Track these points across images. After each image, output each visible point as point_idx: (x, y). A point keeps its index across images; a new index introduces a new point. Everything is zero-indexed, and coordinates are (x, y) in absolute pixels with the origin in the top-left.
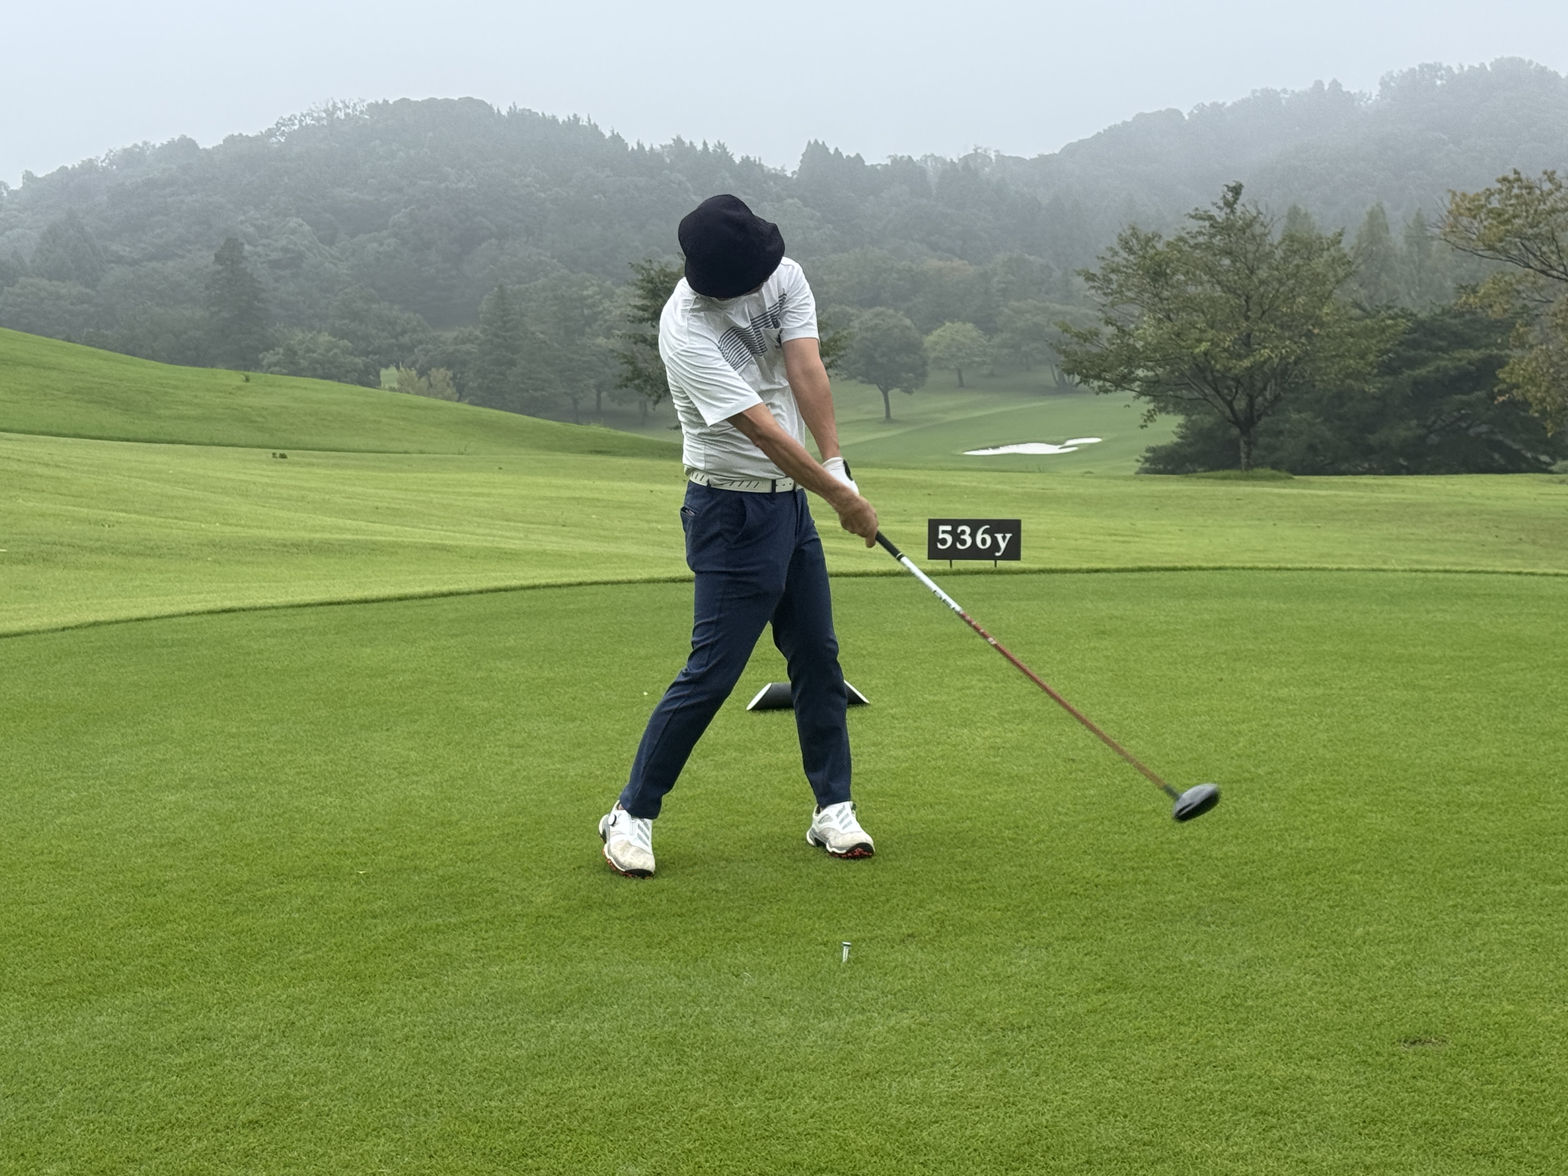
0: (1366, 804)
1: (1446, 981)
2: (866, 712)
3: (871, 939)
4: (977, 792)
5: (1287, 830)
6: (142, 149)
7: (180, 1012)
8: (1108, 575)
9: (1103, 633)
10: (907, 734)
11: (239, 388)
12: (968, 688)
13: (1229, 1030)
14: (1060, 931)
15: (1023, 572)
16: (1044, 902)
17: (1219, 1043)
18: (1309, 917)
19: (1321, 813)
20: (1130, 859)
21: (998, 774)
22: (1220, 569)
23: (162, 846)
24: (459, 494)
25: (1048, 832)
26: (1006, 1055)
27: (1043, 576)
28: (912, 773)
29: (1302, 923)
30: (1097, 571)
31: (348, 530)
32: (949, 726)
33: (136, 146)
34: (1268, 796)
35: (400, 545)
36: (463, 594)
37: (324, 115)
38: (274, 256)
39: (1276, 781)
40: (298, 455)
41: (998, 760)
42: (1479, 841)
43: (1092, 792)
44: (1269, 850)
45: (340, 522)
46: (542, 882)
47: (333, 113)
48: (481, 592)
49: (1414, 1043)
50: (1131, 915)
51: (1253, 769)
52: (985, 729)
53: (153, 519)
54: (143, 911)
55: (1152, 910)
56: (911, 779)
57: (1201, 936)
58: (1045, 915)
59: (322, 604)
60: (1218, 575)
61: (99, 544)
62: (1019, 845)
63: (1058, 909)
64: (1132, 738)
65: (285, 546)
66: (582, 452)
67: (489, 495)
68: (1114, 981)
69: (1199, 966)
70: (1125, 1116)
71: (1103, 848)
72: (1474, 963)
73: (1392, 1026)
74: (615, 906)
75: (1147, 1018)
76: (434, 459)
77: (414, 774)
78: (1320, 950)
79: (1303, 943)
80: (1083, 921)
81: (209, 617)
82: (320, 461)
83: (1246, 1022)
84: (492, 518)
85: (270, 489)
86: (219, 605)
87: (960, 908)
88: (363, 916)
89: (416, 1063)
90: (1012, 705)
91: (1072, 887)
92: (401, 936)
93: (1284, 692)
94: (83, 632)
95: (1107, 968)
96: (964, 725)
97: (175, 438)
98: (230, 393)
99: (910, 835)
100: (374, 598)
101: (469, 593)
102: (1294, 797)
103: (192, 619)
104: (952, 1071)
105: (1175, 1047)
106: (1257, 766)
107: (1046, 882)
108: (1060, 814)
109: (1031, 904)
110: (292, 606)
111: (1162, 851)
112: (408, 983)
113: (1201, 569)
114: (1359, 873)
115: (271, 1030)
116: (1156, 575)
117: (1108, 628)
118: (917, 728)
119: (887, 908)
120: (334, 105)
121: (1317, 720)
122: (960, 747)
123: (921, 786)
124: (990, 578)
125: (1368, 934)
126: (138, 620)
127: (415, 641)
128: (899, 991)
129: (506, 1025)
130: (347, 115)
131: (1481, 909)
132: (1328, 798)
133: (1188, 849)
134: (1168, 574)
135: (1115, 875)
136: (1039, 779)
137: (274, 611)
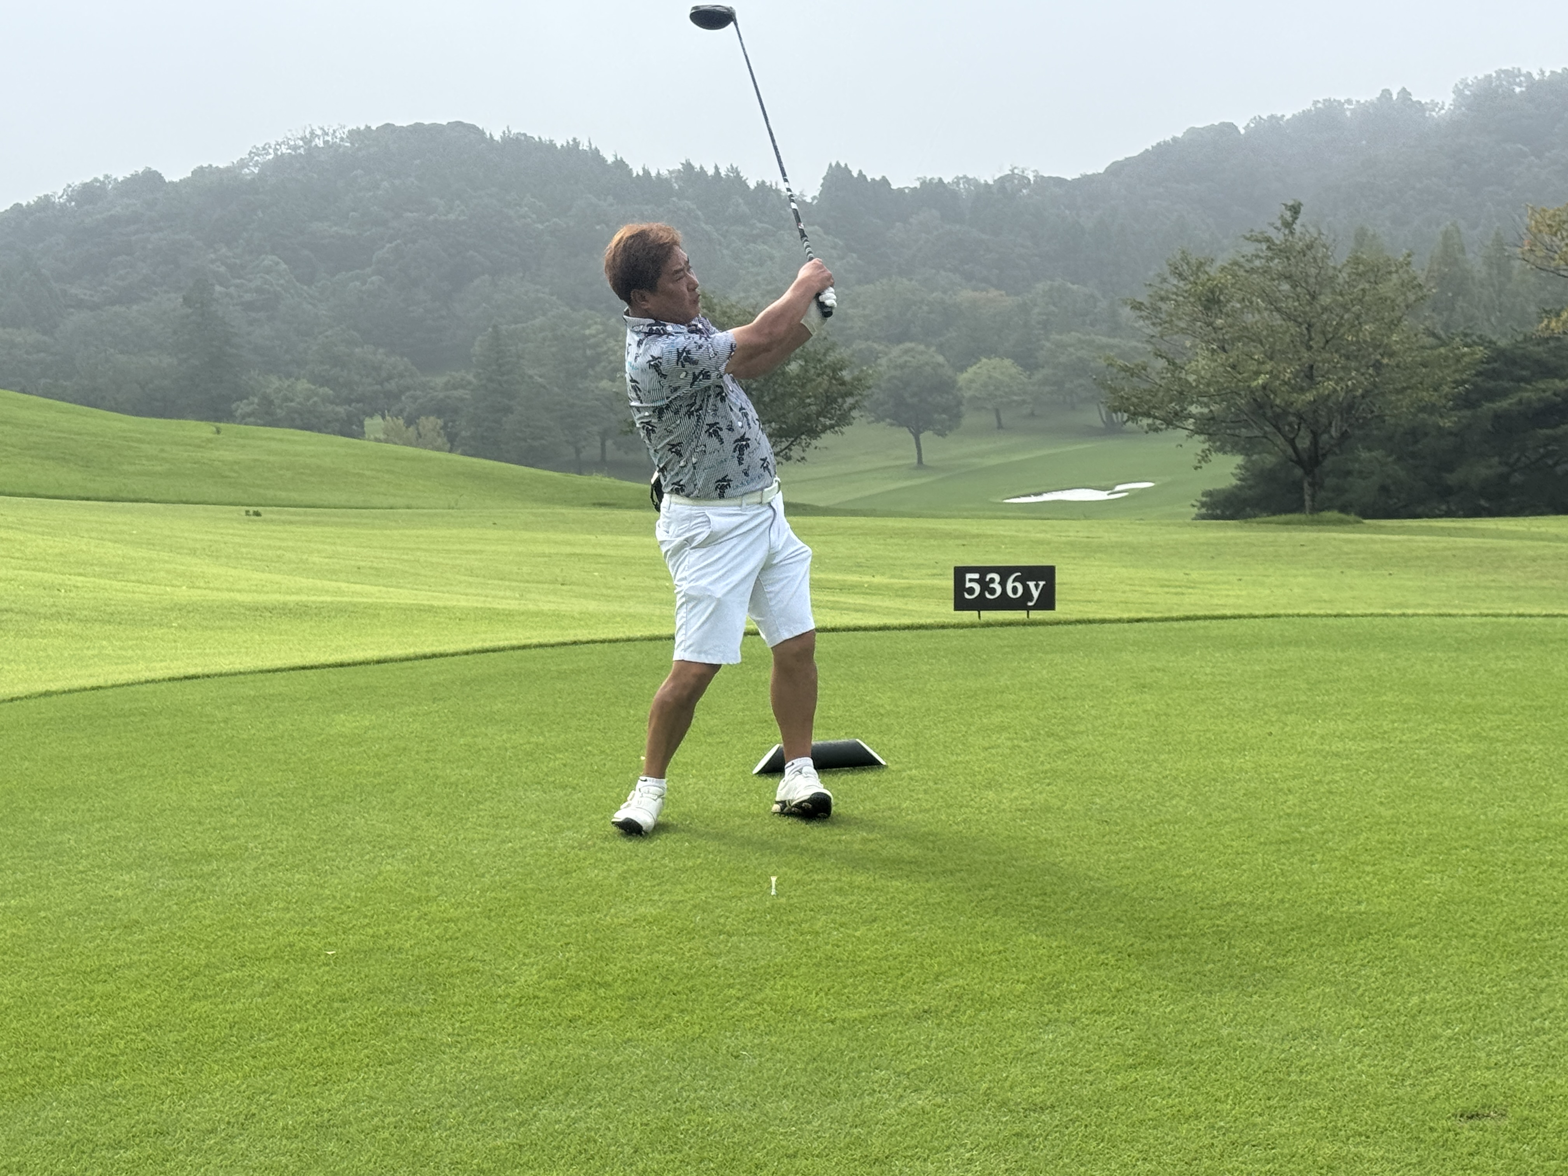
0: (1426, 864)
1: (1508, 1051)
2: (884, 776)
3: (883, 1016)
5: (1337, 893)
6: (103, 183)
7: (130, 1105)
8: (1152, 625)
9: (1144, 686)
10: (927, 797)
11: (209, 441)
12: (993, 747)
13: (1270, 1107)
14: (1088, 1004)
15: (1058, 623)
16: (1072, 973)
17: (1259, 1119)
18: (1360, 985)
19: (1375, 874)
20: (1167, 927)
21: (1025, 839)
22: (1272, 616)
23: (114, 929)
24: (448, 551)
25: (1078, 899)
26: (1028, 1136)
27: (1080, 627)
29: (1353, 991)
30: (1139, 620)
31: (327, 591)
32: (973, 788)
33: (96, 180)
34: (1319, 857)
35: (383, 607)
36: (447, 655)
37: (301, 143)
38: (248, 297)
39: (1327, 841)
40: (272, 512)
41: (1025, 823)
42: (1546, 901)
43: (1127, 856)
44: (1318, 915)
45: (319, 583)
46: (527, 961)
47: (311, 141)
48: (467, 653)
49: (1471, 1117)
50: (1167, 986)
51: (1303, 829)
52: (1012, 790)
53: (115, 583)
54: (92, 999)
55: (1189, 981)
56: (930, 845)
57: (1242, 1007)
58: (1074, 987)
59: (293, 669)
60: (1270, 623)
61: (54, 610)
63: (1087, 981)
65: (257, 609)
66: (584, 505)
67: (481, 552)
68: (1146, 1057)
69: (1239, 1040)
71: (1137, 915)
72: (1539, 1031)
73: (1448, 1099)
74: (606, 985)
75: (1180, 1096)
76: (423, 515)
77: (389, 847)
78: (1371, 1020)
79: (1352, 1013)
80: (1114, 993)
81: (170, 684)
82: (298, 518)
83: (1289, 1098)
84: (484, 577)
85: (244, 550)
86: (182, 672)
87: (980, 983)
88: (332, 1000)
89: (384, 1155)
90: (1042, 764)
91: (1103, 957)
92: (372, 1021)
93: (1338, 746)
94: (32, 703)
95: (1139, 1042)
96: (989, 786)
97: (140, 496)
98: (199, 447)
100: (350, 661)
101: (453, 655)
102: (1347, 858)
103: (151, 686)
104: (968, 1155)
106: (1307, 826)
108: (1091, 879)
109: (1058, 976)
110: (261, 672)
111: (1202, 917)
112: (379, 1069)
113: (1252, 616)
114: (1415, 937)
115: (229, 1123)
116: (1201, 623)
117: (1148, 680)
118: (937, 790)
119: (901, 982)
120: (312, 133)
121: (1375, 776)
123: (940, 851)
124: (1022, 630)
125: (1424, 1001)
126: (93, 689)
127: (393, 706)
128: (914, 1070)
129: (484, 1113)
130: (326, 142)
131: (1548, 974)
132: (1385, 858)
133: (1231, 915)
135: (1150, 943)
137: (242, 677)
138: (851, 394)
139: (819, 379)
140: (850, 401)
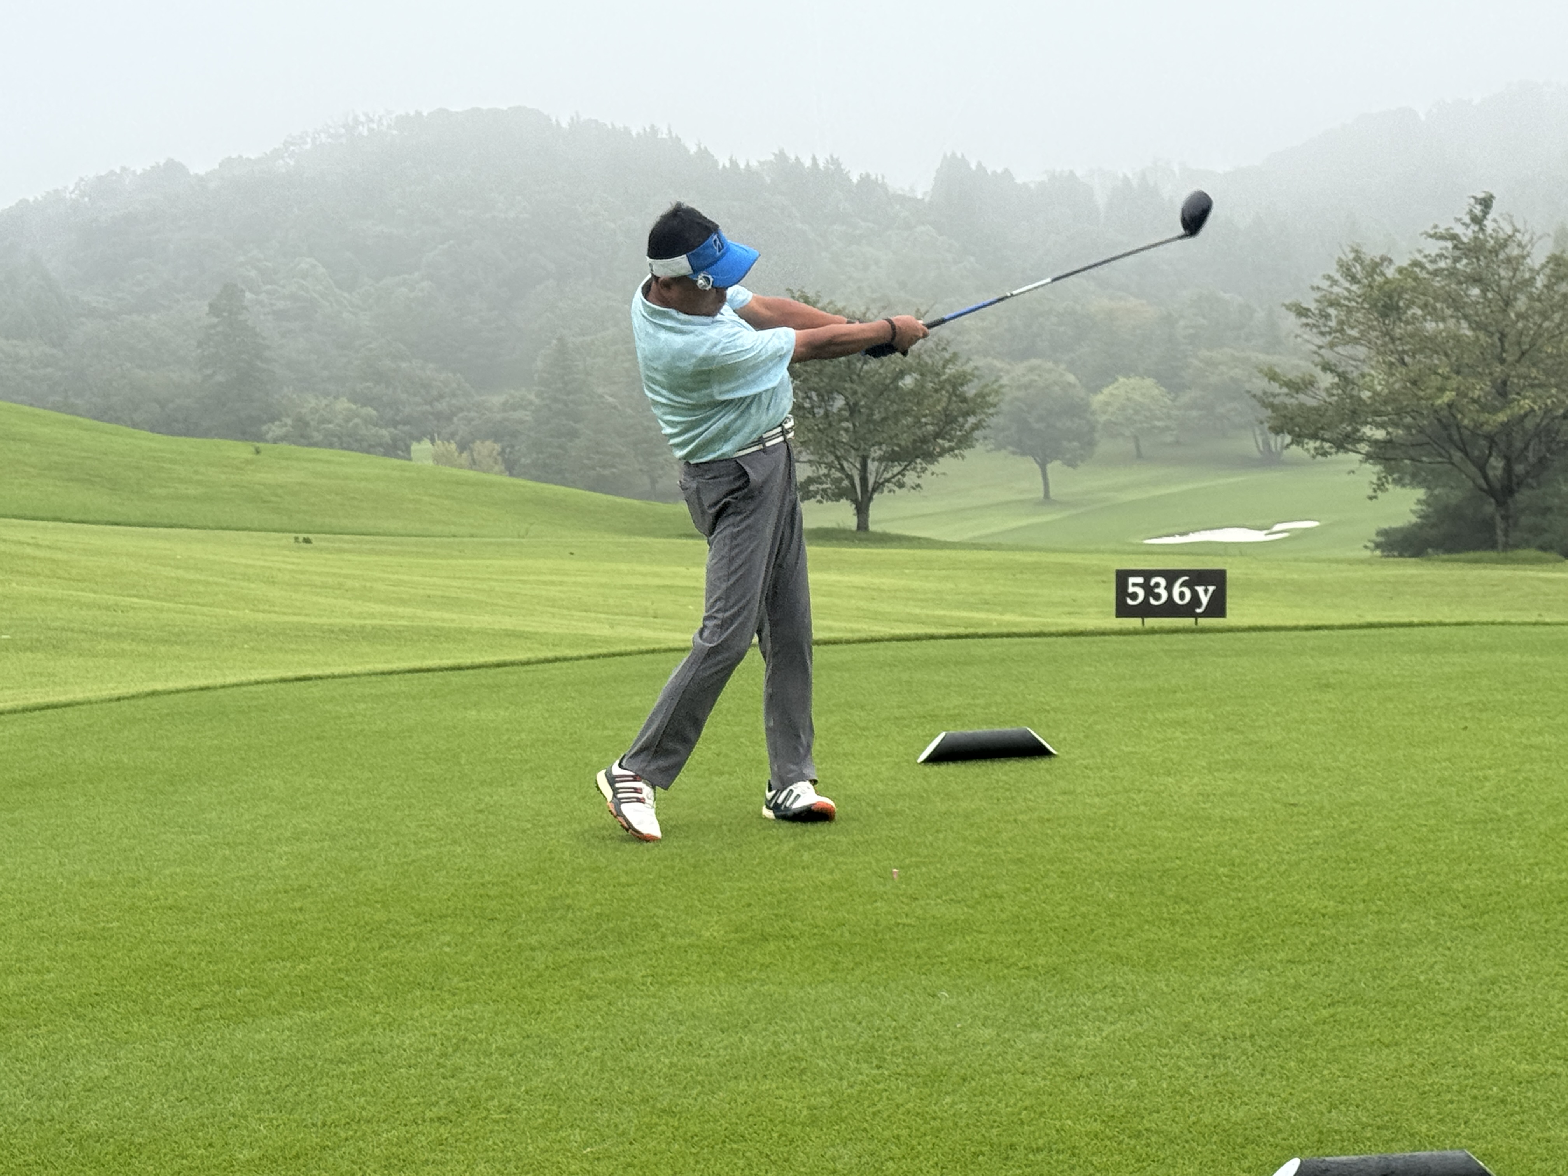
2: (1057, 763)
4: (1186, 834)
6: (120, 176)
8: (1331, 632)
9: (1327, 686)
10: (1104, 783)
11: (248, 462)
14: (1282, 955)
15: (1229, 630)
16: (1265, 931)
20: (1361, 892)
21: (1209, 818)
22: (1465, 624)
24: (524, 582)
25: (1268, 869)
27: (1254, 634)
28: (1111, 818)
30: (1316, 628)
32: (1151, 775)
33: (112, 172)
34: (1517, 834)
37: (343, 131)
38: (281, 305)
39: (1525, 820)
40: (324, 540)
41: (1208, 805)
43: (1317, 832)
47: (354, 129)
50: (1362, 942)
51: (1500, 810)
52: (1192, 777)
55: (1385, 937)
57: (1440, 958)
58: (1267, 941)
60: (1463, 631)
61: (115, 629)
62: (1236, 881)
63: (1282, 937)
64: (1363, 785)
67: (561, 583)
70: (1357, 1106)
76: (491, 544)
82: (351, 546)
83: (1489, 1029)
85: (299, 577)
90: (1223, 754)
91: (1296, 917)
93: (1537, 740)
96: (1168, 774)
97: (174, 521)
98: (238, 468)
99: (1113, 873)
105: (1411, 1051)
106: (1507, 808)
107: (1267, 913)
108: (1280, 852)
109: (1251, 933)
113: (1442, 624)
116: (1388, 631)
117: (1331, 680)
120: (356, 120)
122: (1164, 795)
123: (1122, 829)
124: (1190, 637)
127: (525, 704)
130: (371, 130)
134: (1402, 630)
135: (1344, 906)
136: (1255, 822)
138: (974, 413)
139: (938, 395)
140: (972, 420)
